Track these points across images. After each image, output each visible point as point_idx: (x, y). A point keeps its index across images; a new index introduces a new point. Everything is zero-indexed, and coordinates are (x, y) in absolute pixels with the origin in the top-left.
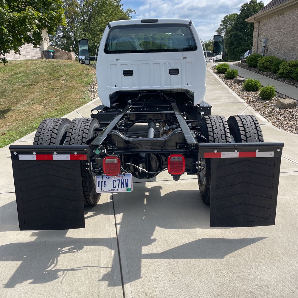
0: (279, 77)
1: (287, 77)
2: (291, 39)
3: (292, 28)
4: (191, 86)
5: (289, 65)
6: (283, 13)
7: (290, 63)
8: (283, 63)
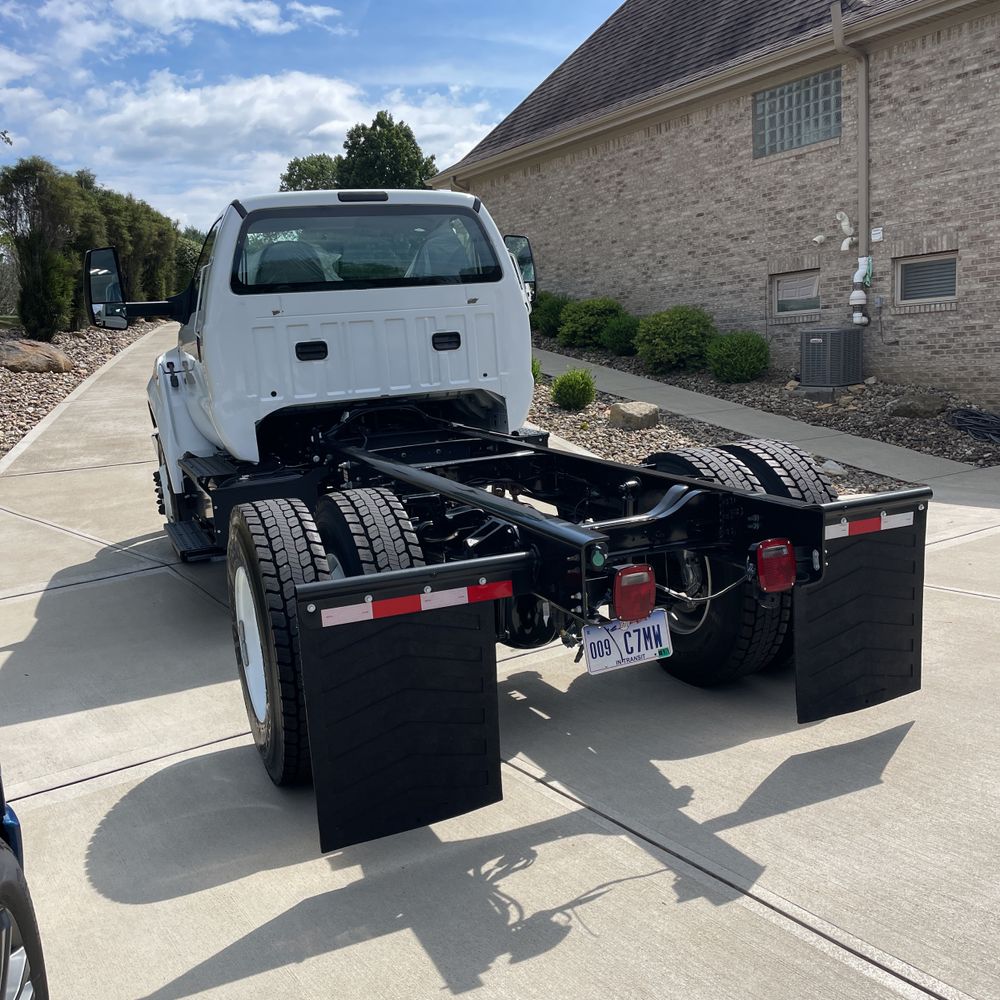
0: (565, 346)
1: (589, 345)
2: (572, 239)
3: (571, 208)
4: (496, 379)
5: (589, 310)
6: (538, 166)
7: (588, 306)
8: (570, 307)
